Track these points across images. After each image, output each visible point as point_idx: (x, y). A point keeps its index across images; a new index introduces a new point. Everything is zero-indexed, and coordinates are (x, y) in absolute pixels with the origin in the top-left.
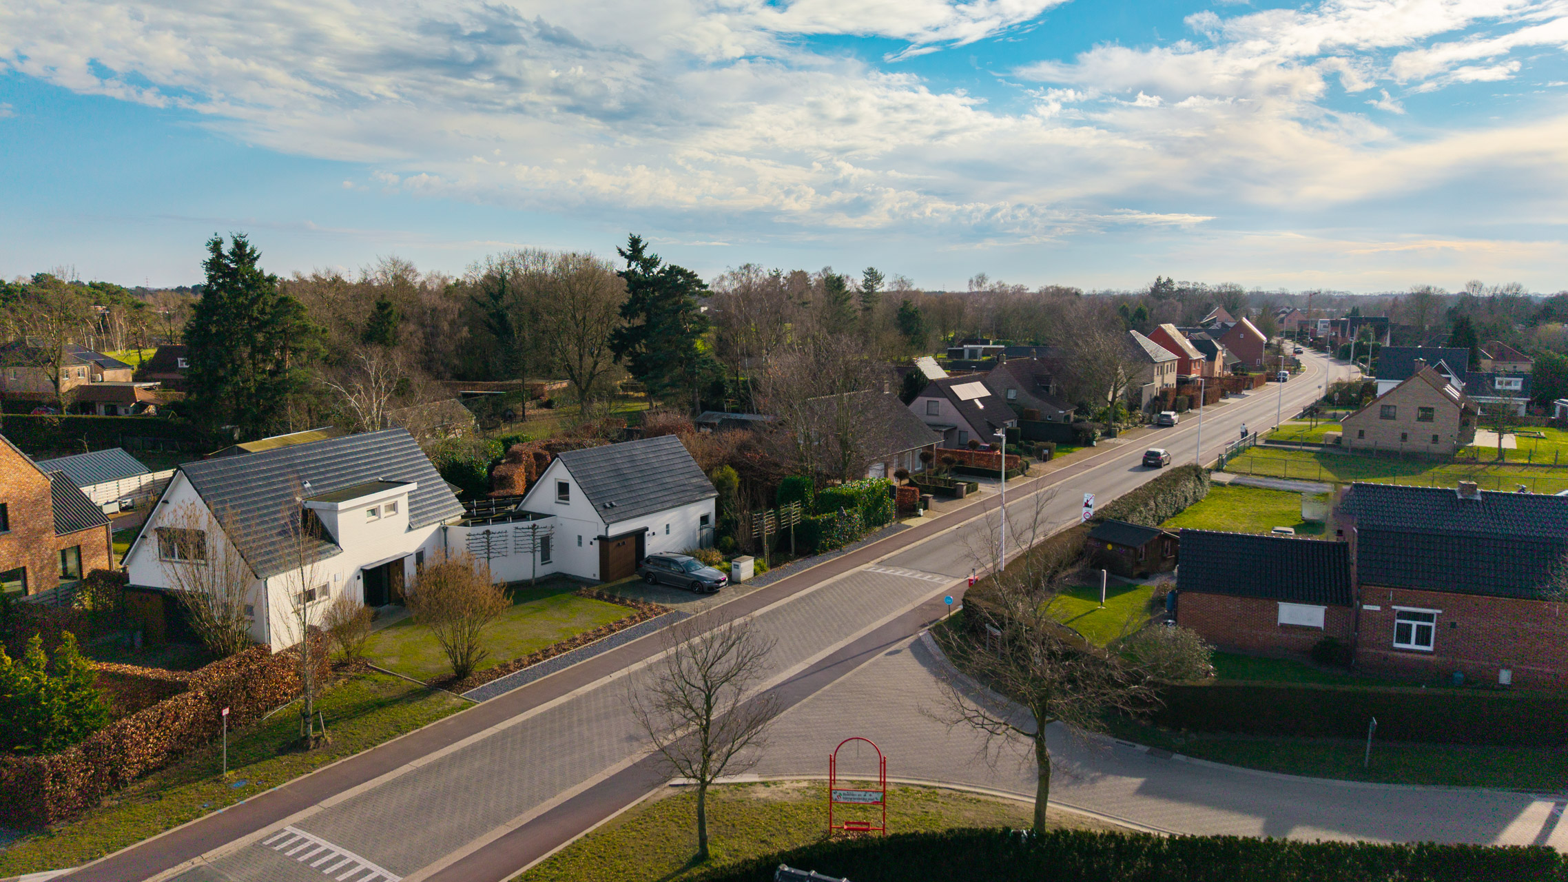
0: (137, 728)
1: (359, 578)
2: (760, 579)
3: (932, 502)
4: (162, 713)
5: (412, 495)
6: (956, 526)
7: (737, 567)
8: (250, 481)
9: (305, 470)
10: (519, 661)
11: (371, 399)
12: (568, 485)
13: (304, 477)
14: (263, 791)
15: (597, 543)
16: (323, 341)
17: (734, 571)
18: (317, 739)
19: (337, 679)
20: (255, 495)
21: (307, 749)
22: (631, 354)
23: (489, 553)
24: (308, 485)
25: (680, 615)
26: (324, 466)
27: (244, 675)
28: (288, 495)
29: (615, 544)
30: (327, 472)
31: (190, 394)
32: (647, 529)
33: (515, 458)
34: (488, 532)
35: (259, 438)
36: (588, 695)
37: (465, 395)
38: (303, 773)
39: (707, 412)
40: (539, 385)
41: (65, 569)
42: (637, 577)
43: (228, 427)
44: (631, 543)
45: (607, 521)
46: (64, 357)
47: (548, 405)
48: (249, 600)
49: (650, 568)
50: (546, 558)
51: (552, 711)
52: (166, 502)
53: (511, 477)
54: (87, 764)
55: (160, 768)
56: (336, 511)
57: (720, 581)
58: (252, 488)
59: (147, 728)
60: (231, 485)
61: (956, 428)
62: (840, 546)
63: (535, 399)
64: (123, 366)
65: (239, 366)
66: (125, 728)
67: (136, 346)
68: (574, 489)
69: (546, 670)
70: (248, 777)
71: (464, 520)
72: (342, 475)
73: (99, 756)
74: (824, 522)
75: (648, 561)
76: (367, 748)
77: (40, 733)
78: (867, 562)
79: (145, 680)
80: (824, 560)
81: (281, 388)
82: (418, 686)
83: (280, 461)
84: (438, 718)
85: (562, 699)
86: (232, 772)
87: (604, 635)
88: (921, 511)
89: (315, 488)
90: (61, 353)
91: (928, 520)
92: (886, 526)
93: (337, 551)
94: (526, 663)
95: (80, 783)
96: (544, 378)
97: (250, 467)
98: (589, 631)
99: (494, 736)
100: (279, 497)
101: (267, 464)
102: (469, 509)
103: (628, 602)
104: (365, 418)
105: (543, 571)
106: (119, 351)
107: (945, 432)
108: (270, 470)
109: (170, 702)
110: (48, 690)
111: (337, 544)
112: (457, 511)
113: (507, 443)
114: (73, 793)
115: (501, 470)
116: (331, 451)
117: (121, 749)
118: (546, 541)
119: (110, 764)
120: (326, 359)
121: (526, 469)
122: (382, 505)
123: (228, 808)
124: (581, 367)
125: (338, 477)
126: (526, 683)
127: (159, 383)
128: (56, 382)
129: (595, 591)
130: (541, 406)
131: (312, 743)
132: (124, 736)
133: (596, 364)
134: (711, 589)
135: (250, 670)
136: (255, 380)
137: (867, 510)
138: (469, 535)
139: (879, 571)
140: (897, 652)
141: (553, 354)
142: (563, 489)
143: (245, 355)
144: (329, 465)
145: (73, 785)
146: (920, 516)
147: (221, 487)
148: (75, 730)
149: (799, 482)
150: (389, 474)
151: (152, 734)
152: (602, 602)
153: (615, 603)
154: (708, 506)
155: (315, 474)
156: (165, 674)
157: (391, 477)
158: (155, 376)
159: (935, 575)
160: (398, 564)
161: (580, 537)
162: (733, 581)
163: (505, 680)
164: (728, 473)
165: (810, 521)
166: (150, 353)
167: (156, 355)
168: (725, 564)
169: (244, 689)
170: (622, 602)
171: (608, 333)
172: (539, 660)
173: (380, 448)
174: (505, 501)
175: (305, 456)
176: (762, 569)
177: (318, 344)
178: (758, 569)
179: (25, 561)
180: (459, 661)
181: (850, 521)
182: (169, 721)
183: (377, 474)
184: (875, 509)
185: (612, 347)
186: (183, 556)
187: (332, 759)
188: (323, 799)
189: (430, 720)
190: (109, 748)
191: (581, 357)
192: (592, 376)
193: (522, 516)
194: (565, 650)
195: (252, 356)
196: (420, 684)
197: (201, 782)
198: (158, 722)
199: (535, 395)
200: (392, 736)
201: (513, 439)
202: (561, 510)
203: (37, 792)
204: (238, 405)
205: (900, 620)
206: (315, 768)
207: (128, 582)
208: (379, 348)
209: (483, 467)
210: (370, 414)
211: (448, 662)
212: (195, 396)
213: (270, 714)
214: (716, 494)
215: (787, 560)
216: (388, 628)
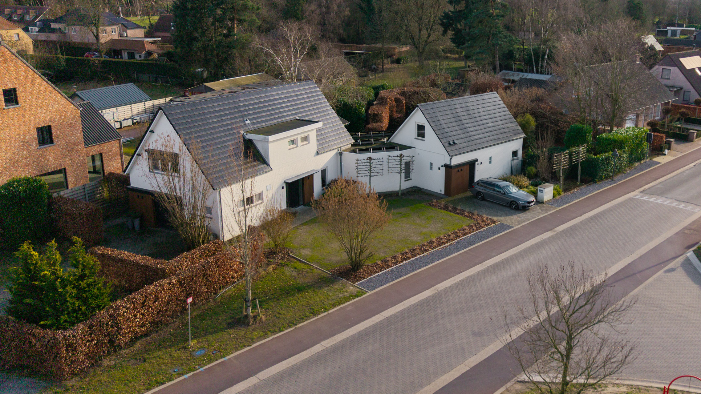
0: (127, 309)
1: (283, 188)
2: (557, 200)
3: (674, 145)
4: (146, 296)
5: (318, 130)
6: (693, 164)
7: (542, 191)
8: (209, 118)
9: (246, 110)
10: (394, 257)
11: (290, 59)
12: (424, 126)
13: (245, 116)
14: (217, 360)
15: (443, 169)
16: (258, 15)
17: (539, 194)
18: (255, 317)
19: (269, 264)
20: (212, 128)
21: (248, 324)
22: (454, 30)
23: (370, 173)
24: (248, 122)
25: (504, 227)
26: (259, 108)
27: (204, 266)
28: (234, 129)
29: (456, 170)
30: (261, 112)
31: (176, 48)
32: (477, 160)
33: (383, 102)
34: (370, 158)
35: (218, 80)
36: (446, 290)
37: (347, 54)
38: (245, 346)
39: (504, 71)
40: (392, 48)
41: (94, 167)
42: (469, 194)
43: (199, 70)
44: (467, 169)
45: (451, 154)
46: (101, 20)
47: (398, 61)
48: (209, 203)
49: (478, 188)
50: (408, 176)
51: (421, 303)
52: (152, 132)
53: (380, 115)
54: (91, 337)
55: (146, 335)
56: (267, 142)
57: (530, 202)
58: (210, 123)
59: (135, 308)
60: (196, 121)
61: (682, 89)
62: (613, 176)
63: (390, 57)
64: (138, 27)
65: (206, 30)
66: (119, 309)
67: (147, 14)
68: (428, 130)
69: (415, 266)
70: (206, 346)
71: (353, 148)
72: (271, 115)
73: (100, 330)
74: (602, 160)
75: (478, 183)
76: (290, 327)
77: (58, 312)
78: (634, 191)
79: (136, 264)
80: (601, 188)
81: (230, 46)
82: (325, 275)
83: (229, 104)
84: (340, 304)
85: (427, 293)
86: (195, 341)
87: (452, 240)
88: (666, 151)
89: (253, 124)
90: (99, 18)
91: (672, 158)
92: (642, 162)
93: (268, 170)
94: (400, 260)
95: (87, 350)
96: (396, 43)
97: (208, 108)
98: (442, 236)
99: (381, 322)
100: (228, 130)
101: (220, 106)
102: (356, 139)
103: (466, 214)
104: (286, 72)
105: (406, 185)
106: (139, 17)
107: (675, 91)
108: (222, 110)
109: (152, 287)
110: (62, 279)
111: (268, 165)
112: (348, 140)
113: (377, 89)
114: (82, 358)
115: (374, 109)
116: (264, 97)
117: (117, 325)
118: (408, 165)
119: (109, 335)
120: (259, 27)
121: (389, 109)
122: (299, 137)
123: (192, 373)
124: (420, 37)
125: (269, 115)
126: (401, 276)
127: (160, 39)
128: (97, 37)
129: (443, 203)
130: (393, 62)
131: (251, 321)
132: (118, 315)
133: (429, 35)
134: (524, 208)
135: (208, 262)
136: (216, 40)
137: (631, 151)
138: (358, 160)
139: (644, 198)
140: (672, 270)
141: (402, 27)
142: (421, 129)
143: (210, 23)
144: (262, 107)
145: (82, 352)
146: (665, 155)
147: (189, 123)
148: (83, 308)
149: (582, 129)
150: (303, 114)
151: (139, 312)
152: (448, 213)
153: (457, 213)
154: (517, 145)
155: (253, 114)
156: (150, 261)
157: (305, 116)
158: (158, 34)
159: (688, 204)
160: (310, 178)
161: (431, 164)
162: (539, 202)
163: (385, 273)
164: (529, 119)
165: (593, 159)
166: (155, 19)
167: (159, 20)
168: (532, 188)
169: (204, 276)
170: (462, 213)
171: (440, 14)
172: (409, 258)
173: (297, 95)
174: (379, 134)
175: (246, 101)
176: (559, 193)
177: (254, 17)
178: (556, 193)
179: (67, 163)
180: (354, 258)
181: (619, 159)
182: (151, 302)
183: (295, 114)
184: (636, 150)
185: (442, 24)
186: (165, 169)
187: (265, 336)
188: (259, 372)
189: (334, 305)
190: (107, 324)
191: (420, 30)
192: (427, 43)
193: (392, 147)
194: (426, 251)
195: (213, 24)
196: (327, 273)
197: (173, 349)
198: (143, 303)
199: (389, 55)
200: (308, 318)
201: (380, 87)
202: (418, 144)
203: (56, 357)
204: (206, 56)
205: (669, 241)
206: (254, 342)
207: (130, 185)
208: (295, 25)
209: (363, 107)
210: (290, 70)
211: (345, 256)
212: (179, 49)
213: (222, 291)
214: (524, 135)
215: (576, 186)
216: (302, 224)
